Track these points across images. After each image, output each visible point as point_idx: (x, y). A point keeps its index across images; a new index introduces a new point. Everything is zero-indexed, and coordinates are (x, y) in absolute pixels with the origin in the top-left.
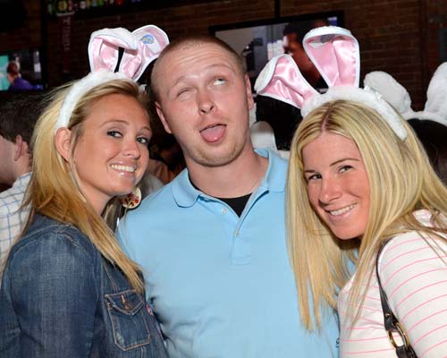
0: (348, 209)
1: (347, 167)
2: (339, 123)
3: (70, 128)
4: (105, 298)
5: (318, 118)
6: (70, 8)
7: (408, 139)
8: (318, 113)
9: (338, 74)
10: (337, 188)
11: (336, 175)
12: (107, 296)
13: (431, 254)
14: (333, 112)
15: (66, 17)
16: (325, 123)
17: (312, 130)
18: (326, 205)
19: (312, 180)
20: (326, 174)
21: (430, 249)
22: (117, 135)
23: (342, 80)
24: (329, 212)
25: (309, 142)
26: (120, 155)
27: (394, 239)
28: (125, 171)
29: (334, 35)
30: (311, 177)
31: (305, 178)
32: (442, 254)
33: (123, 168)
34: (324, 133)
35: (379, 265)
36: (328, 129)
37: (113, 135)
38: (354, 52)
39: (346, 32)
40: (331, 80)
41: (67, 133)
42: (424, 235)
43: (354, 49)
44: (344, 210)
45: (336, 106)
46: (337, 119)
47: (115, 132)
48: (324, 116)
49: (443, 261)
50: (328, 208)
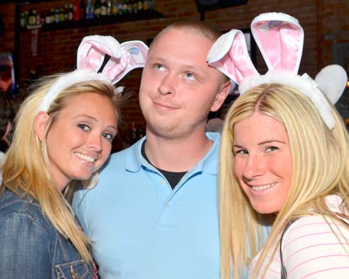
0: (269, 186)
1: (273, 148)
2: (272, 106)
3: (48, 114)
4: (55, 268)
5: (253, 98)
6: (38, 22)
7: (335, 130)
8: (254, 94)
9: (279, 59)
10: (262, 166)
11: (262, 154)
12: (57, 266)
13: (333, 239)
14: (268, 94)
15: (34, 29)
16: (259, 103)
17: (246, 109)
18: (250, 180)
19: (239, 154)
20: (253, 151)
21: (332, 234)
22: (86, 128)
23: (283, 65)
24: (251, 186)
25: (242, 120)
26: (85, 146)
27: (301, 219)
28: (85, 160)
29: (281, 22)
30: (239, 152)
31: (233, 151)
32: (343, 241)
33: (85, 157)
34: (257, 113)
35: (283, 242)
36: (261, 110)
37: (83, 128)
38: (298, 40)
39: (293, 21)
40: (272, 64)
41: (46, 117)
42: (329, 219)
43: (299, 38)
44: (265, 187)
45: (272, 89)
46: (271, 101)
47: (84, 125)
48: (259, 97)
49: (344, 248)
50: (250, 183)
